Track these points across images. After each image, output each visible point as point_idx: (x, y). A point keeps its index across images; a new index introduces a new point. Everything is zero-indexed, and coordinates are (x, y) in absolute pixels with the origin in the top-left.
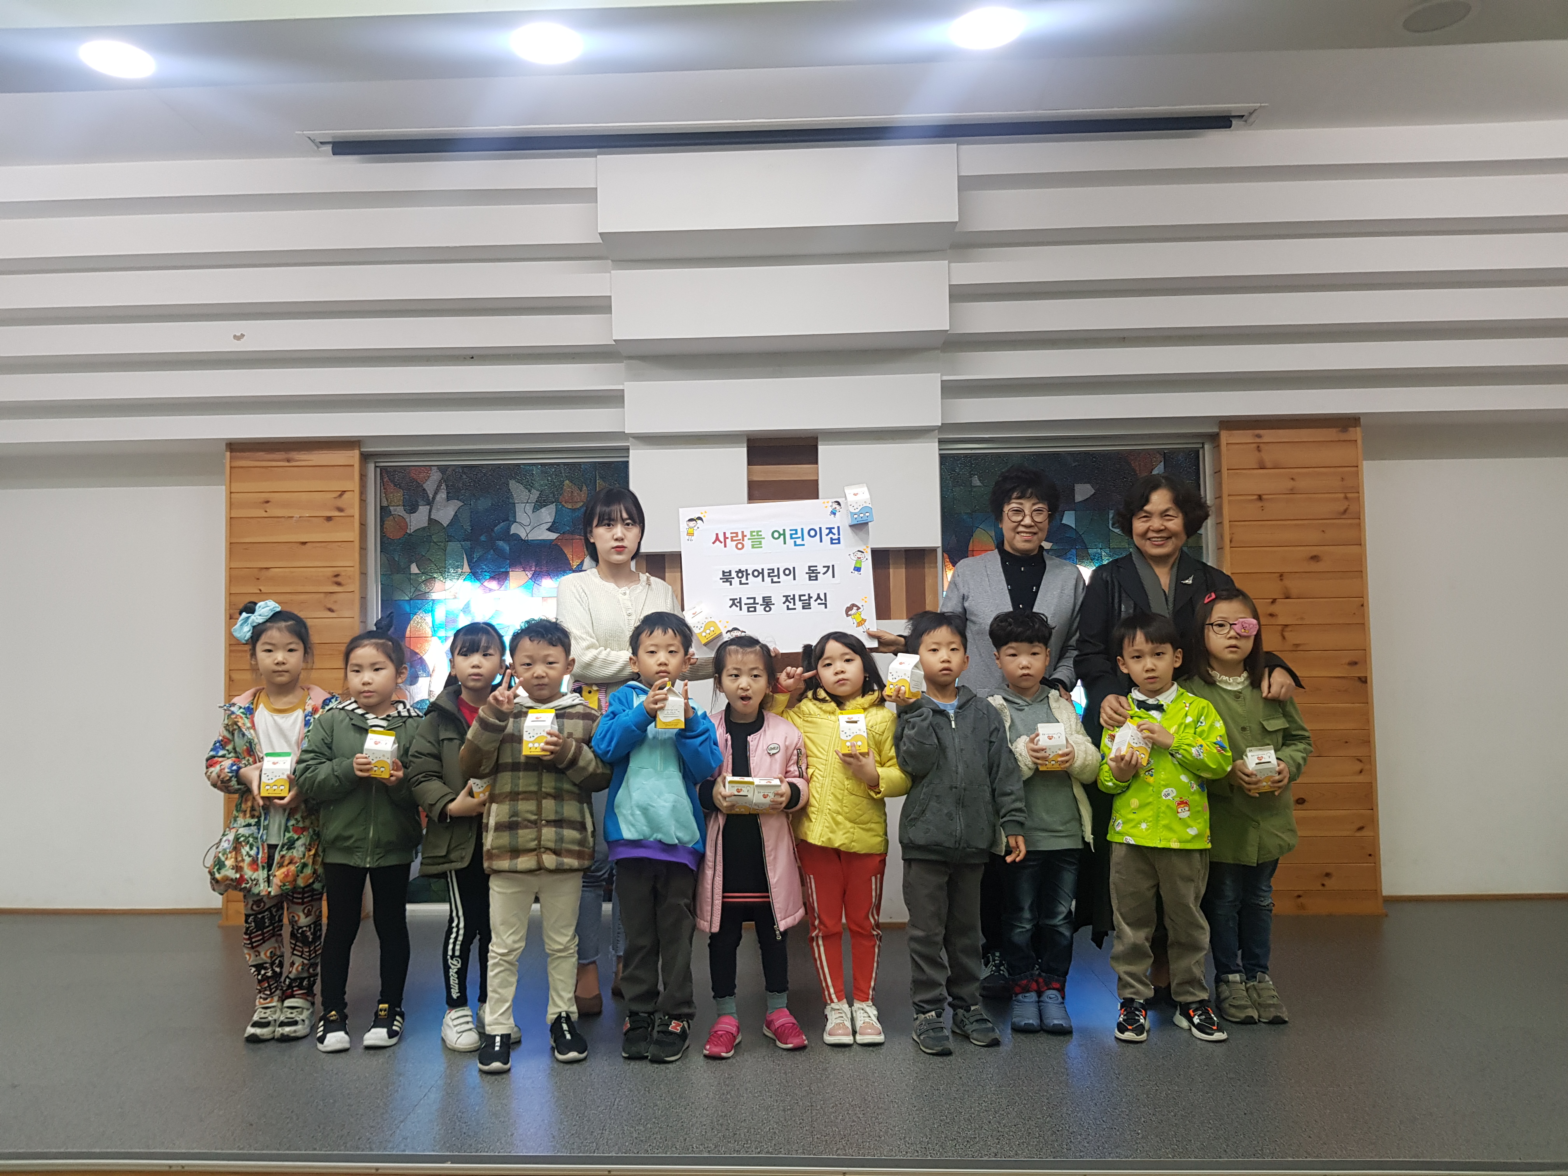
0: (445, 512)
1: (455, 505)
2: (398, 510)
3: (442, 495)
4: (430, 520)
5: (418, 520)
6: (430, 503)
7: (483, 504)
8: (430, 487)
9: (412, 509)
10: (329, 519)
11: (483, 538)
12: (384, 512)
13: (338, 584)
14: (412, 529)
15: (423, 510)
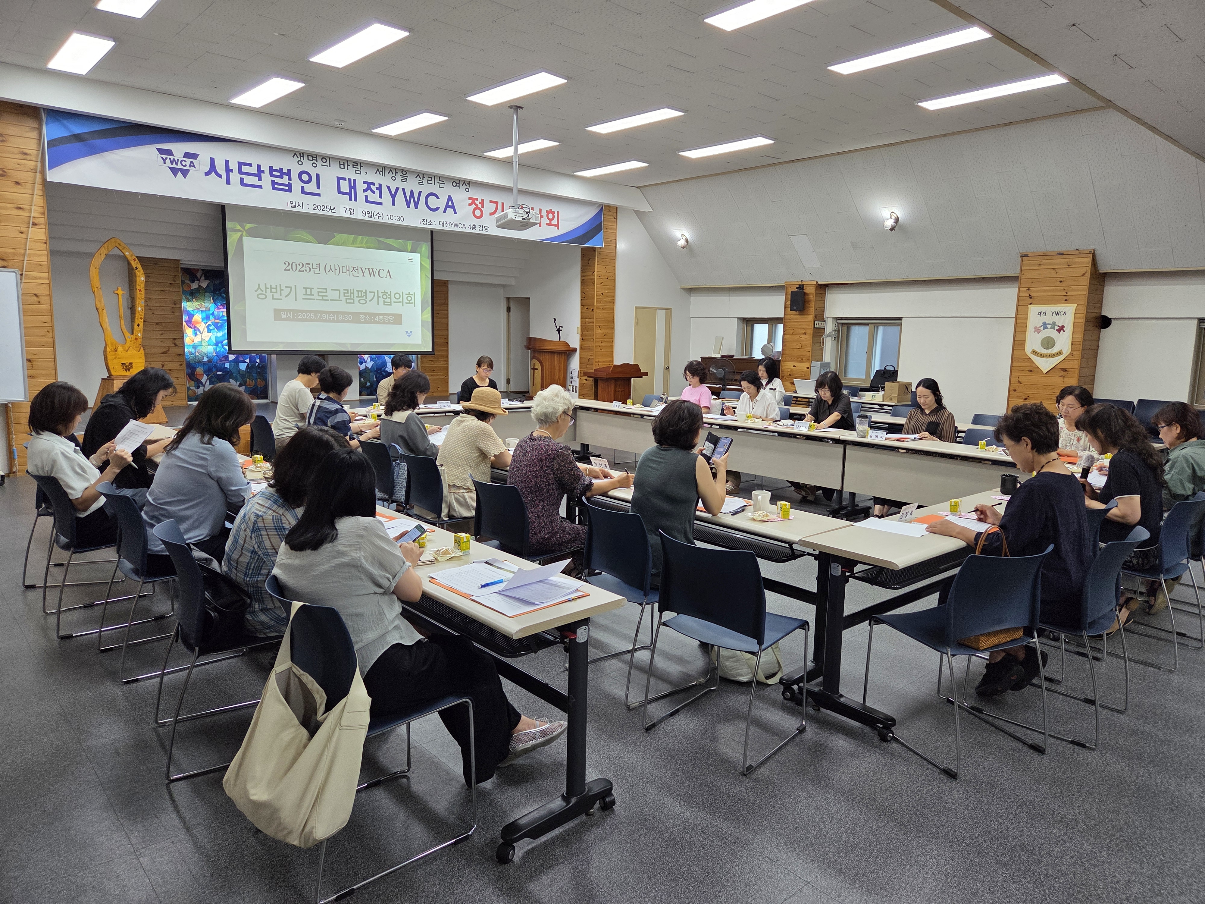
0: (204, 285)
1: (208, 282)
2: (188, 282)
3: (203, 278)
4: (199, 286)
5: (195, 286)
6: (199, 280)
7: (217, 282)
8: (198, 275)
9: (193, 282)
10: (171, 284)
11: (217, 292)
12: (183, 282)
13: (175, 304)
14: (193, 288)
15: (196, 282)
